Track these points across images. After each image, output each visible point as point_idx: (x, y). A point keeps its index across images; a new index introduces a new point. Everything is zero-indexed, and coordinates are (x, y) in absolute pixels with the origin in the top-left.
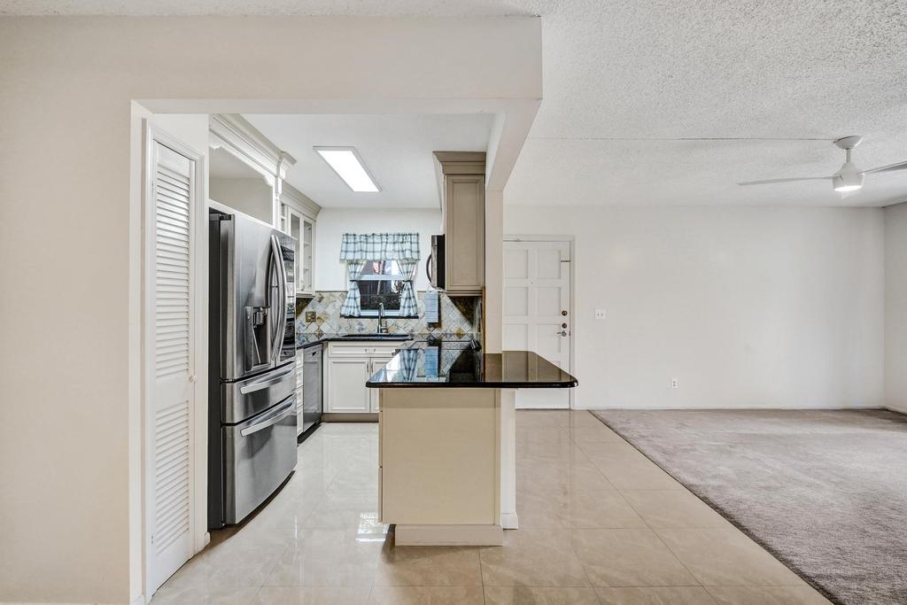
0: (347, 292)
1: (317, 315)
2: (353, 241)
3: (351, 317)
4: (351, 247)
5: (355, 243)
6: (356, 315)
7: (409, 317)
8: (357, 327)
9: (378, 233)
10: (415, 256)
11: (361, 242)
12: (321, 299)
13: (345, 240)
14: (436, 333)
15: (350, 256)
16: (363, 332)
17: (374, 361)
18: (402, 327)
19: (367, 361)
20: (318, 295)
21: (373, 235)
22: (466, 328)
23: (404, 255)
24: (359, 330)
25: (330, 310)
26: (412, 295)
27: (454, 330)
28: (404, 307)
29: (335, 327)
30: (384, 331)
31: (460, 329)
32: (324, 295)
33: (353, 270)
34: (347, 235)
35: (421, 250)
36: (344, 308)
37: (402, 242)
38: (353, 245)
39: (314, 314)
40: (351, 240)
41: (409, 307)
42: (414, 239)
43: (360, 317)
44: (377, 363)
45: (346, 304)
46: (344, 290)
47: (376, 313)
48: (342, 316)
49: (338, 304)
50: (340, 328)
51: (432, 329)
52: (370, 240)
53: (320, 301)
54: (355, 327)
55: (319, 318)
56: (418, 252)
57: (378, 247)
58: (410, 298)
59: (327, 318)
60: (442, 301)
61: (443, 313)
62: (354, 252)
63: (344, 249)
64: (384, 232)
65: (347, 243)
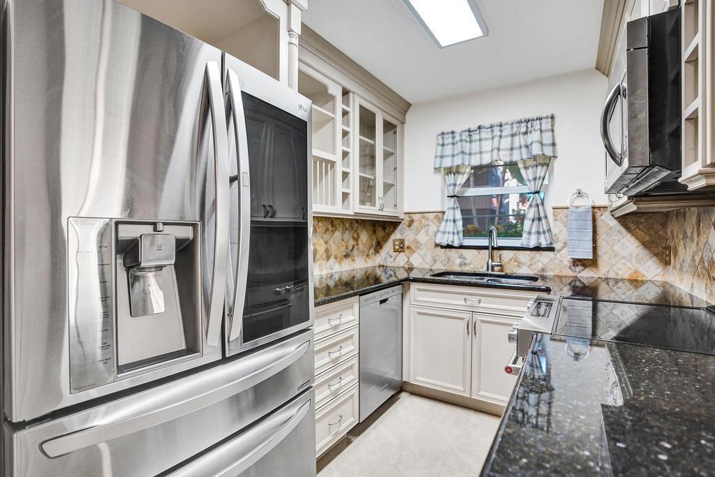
0: (444, 213)
1: (407, 244)
2: (450, 140)
3: (449, 247)
4: (448, 150)
5: (453, 144)
6: (456, 244)
7: (538, 249)
8: (458, 261)
9: (487, 124)
10: (548, 151)
11: (461, 141)
12: (411, 222)
13: (441, 142)
14: (586, 275)
15: (447, 163)
16: (466, 269)
17: (478, 317)
18: (526, 264)
19: (467, 316)
20: (407, 218)
21: (480, 128)
22: (651, 270)
23: (529, 152)
24: (460, 265)
25: (422, 238)
26: (542, 215)
27: (625, 273)
28: (530, 233)
29: (429, 259)
30: (496, 268)
31: (636, 272)
32: (415, 217)
33: (452, 182)
34: (443, 133)
35: (557, 141)
36: (439, 235)
37: (526, 133)
38: (450, 146)
39: (402, 242)
40: (449, 140)
41: (539, 233)
42: (546, 125)
43: (461, 247)
44: (483, 322)
45: (442, 229)
46: (440, 210)
47: (484, 242)
48: (437, 245)
49: (433, 228)
50: (435, 261)
51: (579, 268)
52: (476, 137)
53: (409, 226)
54: (455, 262)
55: (408, 247)
56: (554, 144)
57: (487, 146)
58: (540, 219)
59: (418, 248)
60: (599, 223)
61: (600, 242)
62: (453, 156)
63: (439, 154)
64: (496, 121)
65: (443, 145)
